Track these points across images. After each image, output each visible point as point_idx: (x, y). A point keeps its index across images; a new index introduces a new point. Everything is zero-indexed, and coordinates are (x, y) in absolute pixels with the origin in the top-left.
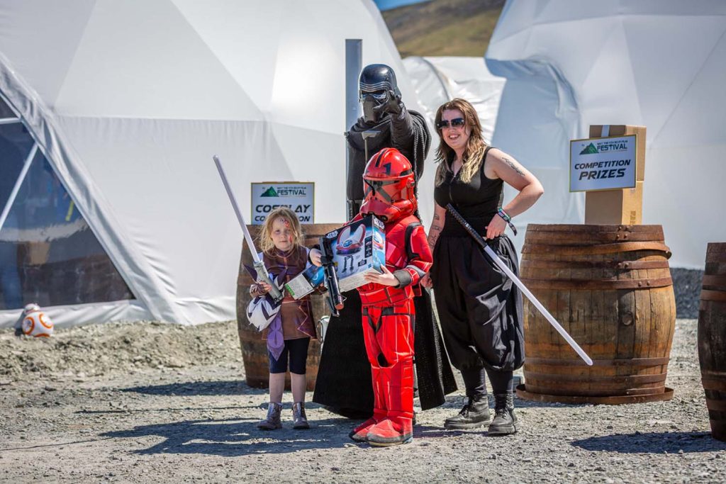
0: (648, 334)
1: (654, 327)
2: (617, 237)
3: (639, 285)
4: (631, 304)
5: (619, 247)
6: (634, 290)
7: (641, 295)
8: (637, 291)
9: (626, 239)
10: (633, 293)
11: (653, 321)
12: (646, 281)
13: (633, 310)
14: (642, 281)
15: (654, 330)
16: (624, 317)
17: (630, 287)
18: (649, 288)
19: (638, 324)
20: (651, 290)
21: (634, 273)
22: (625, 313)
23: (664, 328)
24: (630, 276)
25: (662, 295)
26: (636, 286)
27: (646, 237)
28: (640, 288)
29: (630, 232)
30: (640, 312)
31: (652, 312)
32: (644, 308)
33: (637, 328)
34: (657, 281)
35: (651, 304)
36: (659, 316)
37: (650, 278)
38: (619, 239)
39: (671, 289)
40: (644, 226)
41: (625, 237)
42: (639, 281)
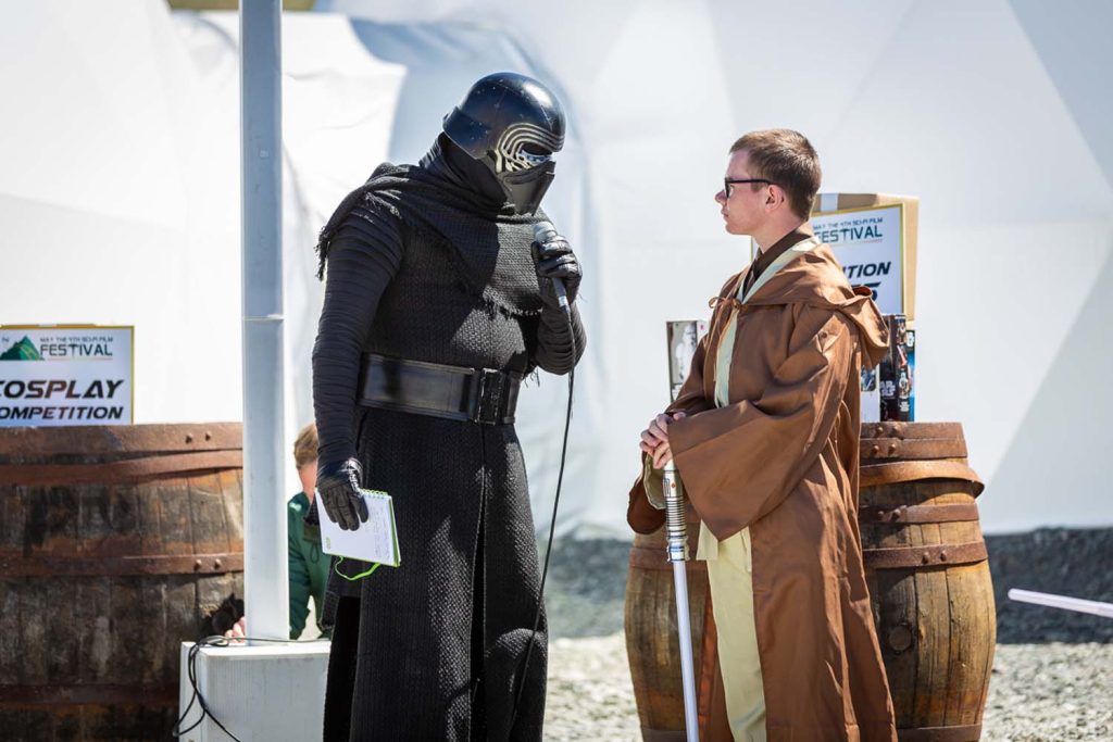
0: (944, 672)
1: (956, 657)
2: (875, 451)
3: (925, 561)
4: (908, 602)
5: (879, 473)
6: (913, 571)
7: (929, 581)
8: (919, 575)
9: (895, 455)
10: (911, 579)
11: (955, 641)
12: (938, 549)
13: (911, 617)
14: (930, 550)
15: (957, 660)
16: (892, 632)
17: (905, 564)
18: (944, 567)
19: (924, 647)
20: (949, 570)
21: (913, 532)
22: (894, 625)
23: (976, 658)
24: (903, 539)
25: (969, 582)
26: (918, 563)
27: (934, 450)
28: (927, 567)
29: (902, 439)
30: (927, 620)
31: (951, 620)
32: (936, 611)
33: (921, 658)
34: (962, 549)
35: (951, 603)
36: (966, 630)
37: (946, 544)
38: (877, 456)
39: (985, 566)
40: (930, 426)
41: (892, 450)
42: (923, 550)
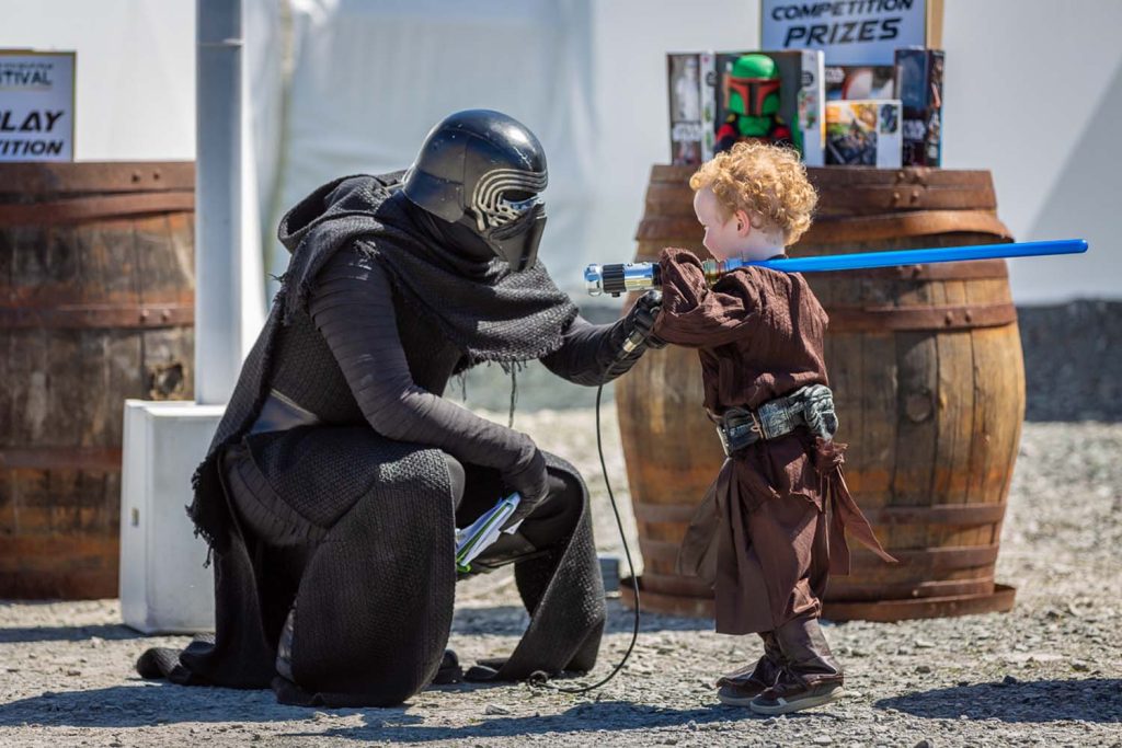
0: (966, 445)
1: (979, 428)
2: (895, 200)
3: (948, 321)
4: (928, 366)
5: (900, 224)
6: (934, 332)
7: (952, 345)
8: (942, 338)
9: (917, 204)
10: (931, 341)
11: (979, 411)
12: (963, 310)
13: (932, 384)
14: (954, 311)
15: (981, 431)
16: (910, 400)
17: (925, 324)
18: (969, 329)
19: (944, 417)
20: (975, 333)
21: (935, 290)
22: (912, 392)
23: (1002, 429)
24: (924, 298)
25: (997, 346)
26: (940, 324)
27: (961, 200)
28: (950, 329)
29: (925, 186)
30: (949, 388)
31: (975, 388)
32: (959, 378)
33: (942, 430)
34: (989, 310)
35: (975, 369)
36: (991, 398)
37: (972, 303)
38: (898, 205)
39: (1014, 330)
40: (957, 173)
41: (913, 199)
42: (947, 310)
